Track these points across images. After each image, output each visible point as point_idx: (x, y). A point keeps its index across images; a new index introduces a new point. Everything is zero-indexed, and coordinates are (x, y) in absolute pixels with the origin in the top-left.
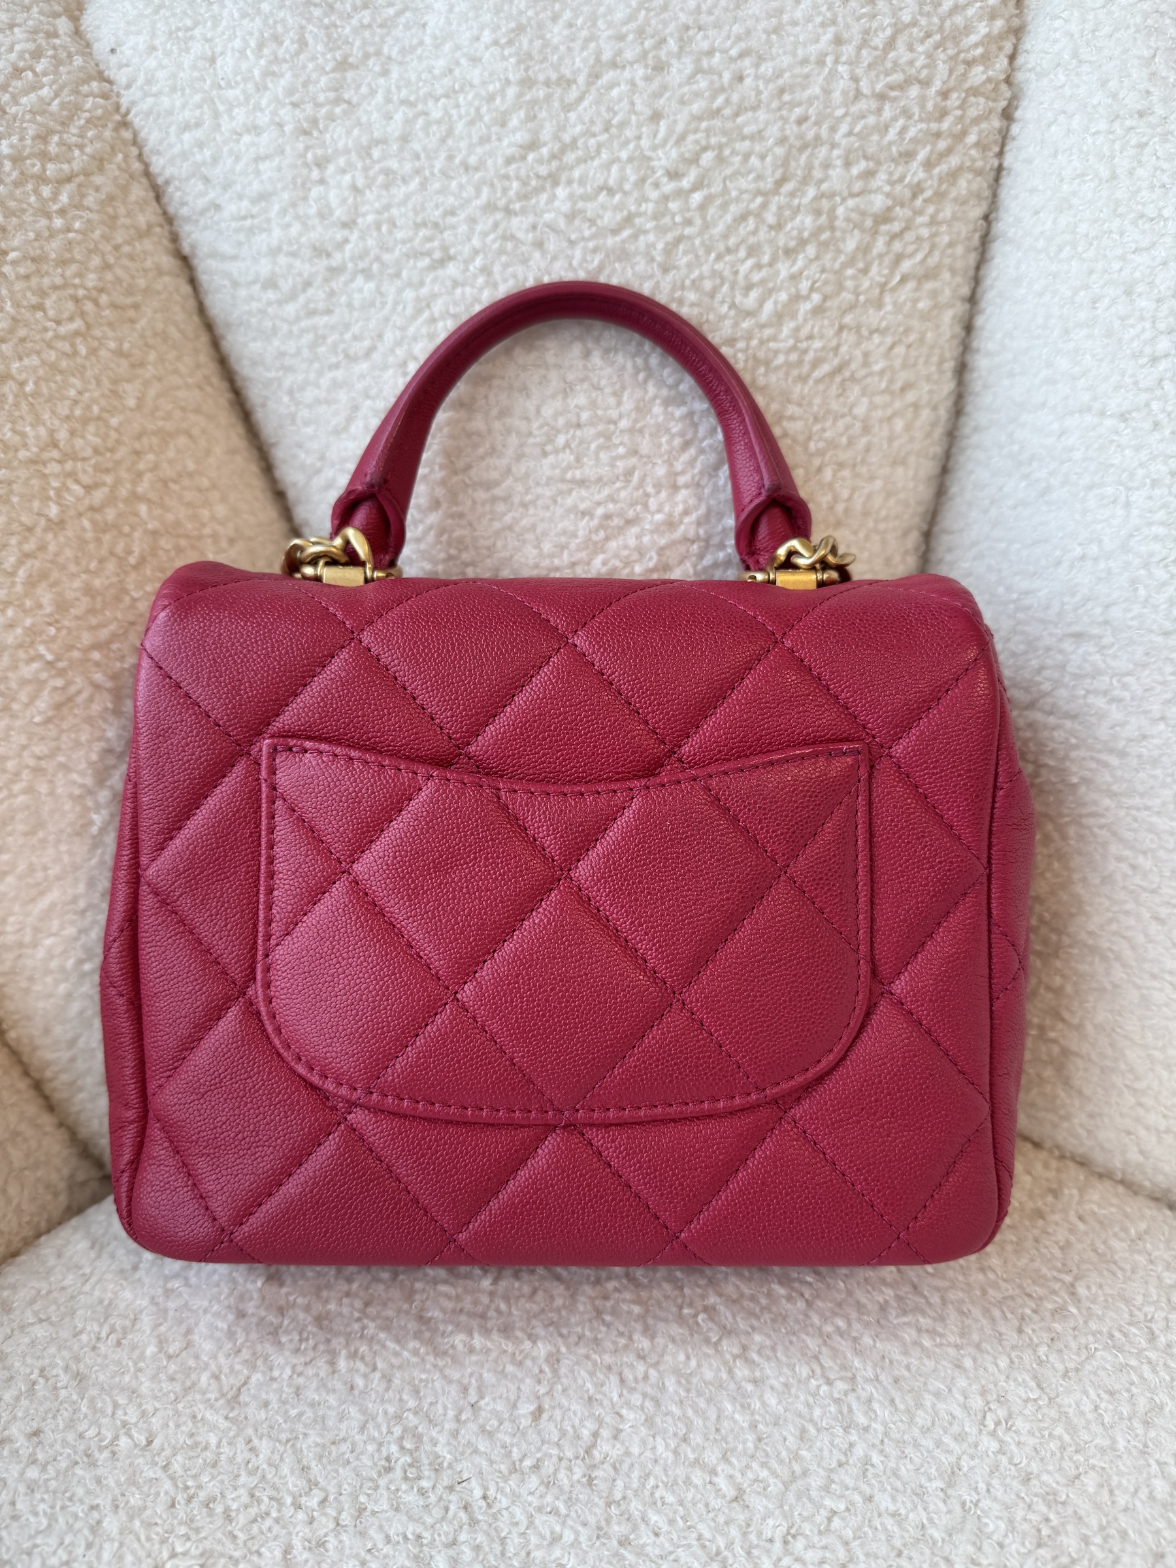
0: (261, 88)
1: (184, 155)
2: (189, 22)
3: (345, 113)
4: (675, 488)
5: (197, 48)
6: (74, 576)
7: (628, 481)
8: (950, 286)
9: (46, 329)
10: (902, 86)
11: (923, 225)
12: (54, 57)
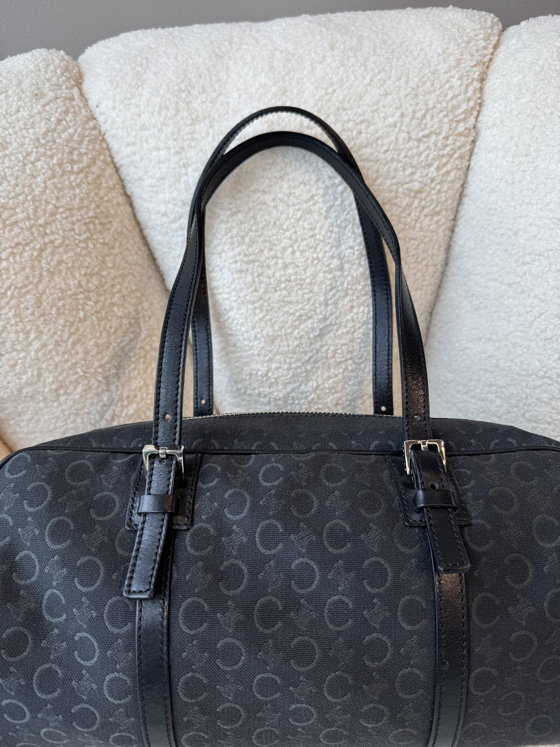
0: (160, 131)
1: (128, 156)
2: (129, 96)
3: (195, 145)
4: (327, 305)
5: (133, 109)
6: (90, 340)
7: (309, 302)
8: (444, 218)
9: (76, 239)
10: (427, 136)
11: (434, 194)
12: (74, 112)
